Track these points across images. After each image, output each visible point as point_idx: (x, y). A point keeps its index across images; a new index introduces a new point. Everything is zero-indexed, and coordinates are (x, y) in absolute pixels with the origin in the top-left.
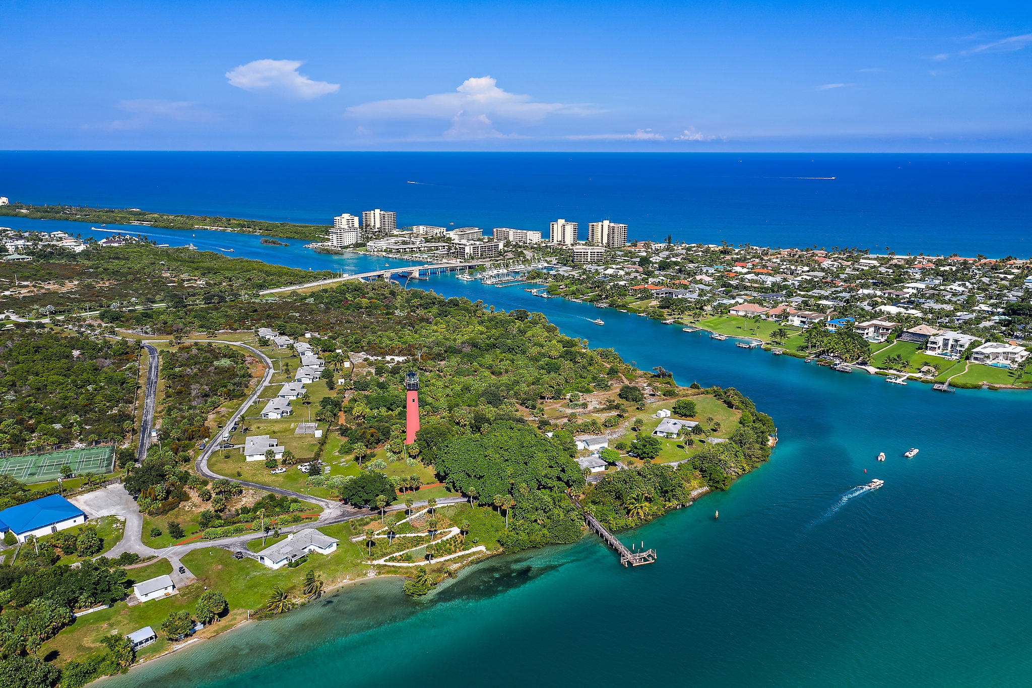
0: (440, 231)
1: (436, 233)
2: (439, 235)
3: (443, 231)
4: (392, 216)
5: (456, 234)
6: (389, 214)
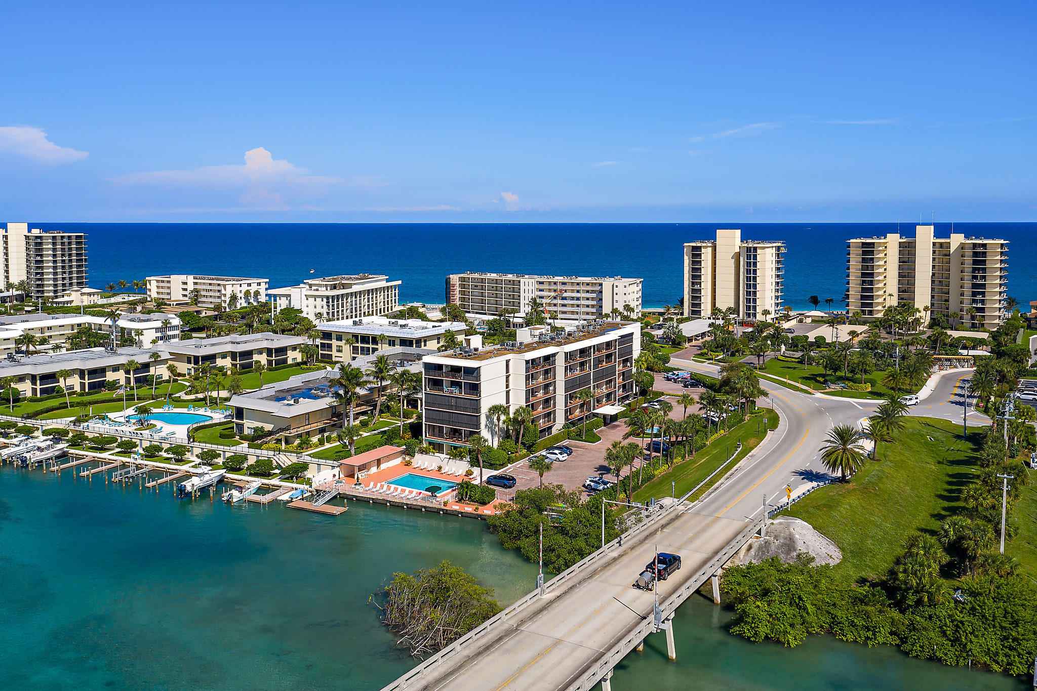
0: (245, 288)
1: (234, 298)
2: (241, 303)
3: (259, 287)
4: (70, 243)
5: (315, 297)
6: (62, 237)
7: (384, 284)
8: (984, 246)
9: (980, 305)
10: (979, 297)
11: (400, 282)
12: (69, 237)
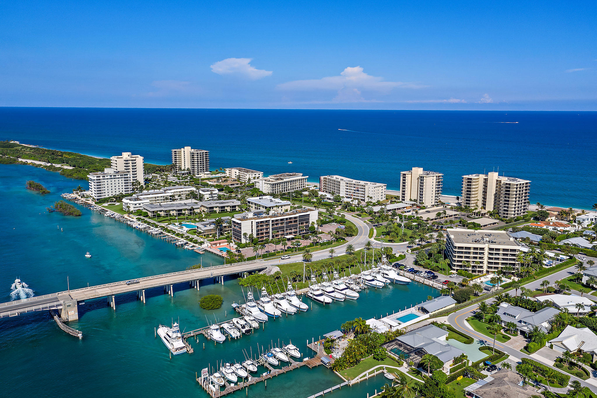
0: (254, 176)
1: (249, 179)
2: (252, 181)
3: (259, 176)
4: (203, 155)
5: (267, 184)
6: (200, 153)
7: (300, 178)
8: (510, 184)
9: (506, 209)
10: (506, 205)
11: (308, 177)
12: (203, 153)
